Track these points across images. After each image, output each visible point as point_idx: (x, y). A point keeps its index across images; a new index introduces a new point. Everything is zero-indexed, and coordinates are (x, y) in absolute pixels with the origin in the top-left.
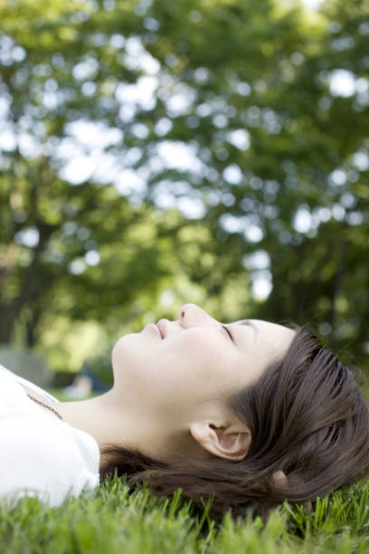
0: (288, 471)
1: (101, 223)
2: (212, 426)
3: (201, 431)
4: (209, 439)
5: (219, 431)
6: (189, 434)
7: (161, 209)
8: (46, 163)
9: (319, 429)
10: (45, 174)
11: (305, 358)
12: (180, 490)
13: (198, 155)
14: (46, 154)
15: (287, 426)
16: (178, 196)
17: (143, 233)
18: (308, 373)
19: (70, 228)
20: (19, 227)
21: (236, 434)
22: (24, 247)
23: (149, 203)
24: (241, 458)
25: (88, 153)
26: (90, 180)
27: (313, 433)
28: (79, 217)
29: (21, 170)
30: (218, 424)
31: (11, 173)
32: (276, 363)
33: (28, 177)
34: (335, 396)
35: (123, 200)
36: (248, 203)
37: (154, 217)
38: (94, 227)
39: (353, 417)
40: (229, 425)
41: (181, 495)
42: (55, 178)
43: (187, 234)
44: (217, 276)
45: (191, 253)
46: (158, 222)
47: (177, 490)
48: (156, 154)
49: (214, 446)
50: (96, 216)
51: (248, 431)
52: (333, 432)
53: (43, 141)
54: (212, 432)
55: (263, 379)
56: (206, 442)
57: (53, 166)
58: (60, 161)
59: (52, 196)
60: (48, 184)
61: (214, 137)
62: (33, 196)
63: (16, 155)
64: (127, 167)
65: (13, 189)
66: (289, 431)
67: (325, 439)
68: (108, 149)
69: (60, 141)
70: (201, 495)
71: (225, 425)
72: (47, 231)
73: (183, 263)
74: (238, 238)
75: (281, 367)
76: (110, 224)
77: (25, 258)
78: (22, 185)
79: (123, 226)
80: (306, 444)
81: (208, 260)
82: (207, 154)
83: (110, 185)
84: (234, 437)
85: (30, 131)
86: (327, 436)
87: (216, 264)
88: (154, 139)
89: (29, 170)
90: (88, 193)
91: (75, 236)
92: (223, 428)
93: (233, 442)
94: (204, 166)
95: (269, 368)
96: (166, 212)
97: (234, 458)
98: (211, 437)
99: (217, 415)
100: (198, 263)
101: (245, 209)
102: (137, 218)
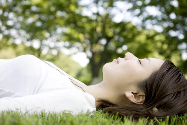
0: (158, 108)
1: (127, 36)
2: (132, 93)
3: (129, 94)
4: (131, 97)
5: (135, 95)
6: (125, 96)
7: (148, 30)
8: (107, 16)
9: (170, 94)
10: (107, 20)
11: (166, 70)
12: (118, 113)
13: (160, 10)
14: (107, 13)
15: (157, 93)
16: (153, 25)
17: (142, 38)
18: (167, 75)
19: (116, 38)
20: (100, 38)
21: (141, 96)
22: (101, 45)
23: (144, 28)
24: (142, 104)
25: (121, 12)
26: (123, 21)
27: (168, 95)
28: (120, 34)
29: (100, 19)
30: (135, 92)
31: (96, 21)
32: (155, 72)
33: (102, 21)
34: (177, 83)
35: (134, 27)
36: (179, 26)
37: (145, 32)
38: (125, 37)
39: (184, 90)
40: (138, 93)
41: (118, 114)
42: (111, 21)
43: (157, 38)
44: (168, 52)
45: (159, 44)
46: (147, 34)
47: (117, 112)
48: (145, 11)
49: (133, 99)
50: (125, 33)
51: (144, 95)
52: (175, 95)
53: (106, 9)
54: (132, 95)
55: (151, 77)
56: (130, 98)
57: (110, 17)
58: (112, 15)
59: (110, 27)
60: (109, 23)
61: (166, 3)
62: (104, 27)
63: (98, 14)
64: (135, 16)
65: (97, 26)
66: (158, 95)
67: (172, 98)
68: (128, 10)
69: (112, 8)
70: (125, 114)
71: (137, 92)
72: (109, 39)
73: (156, 48)
74: (175, 38)
75: (157, 73)
76: (130, 36)
77: (102, 48)
78: (100, 24)
79: (134, 36)
80: (165, 99)
81: (165, 47)
82: (163, 9)
83: (129, 22)
84: (140, 97)
85: (102, 6)
86: (173, 96)
87: (168, 48)
88: (144, 5)
89: (102, 19)
90: (122, 26)
91: (118, 40)
92: (136, 94)
93: (140, 98)
94: (162, 13)
95: (152, 74)
96: (149, 30)
97: (139, 104)
98: (132, 96)
99: (135, 89)
100: (162, 48)
101: (178, 28)
102: (139, 33)
